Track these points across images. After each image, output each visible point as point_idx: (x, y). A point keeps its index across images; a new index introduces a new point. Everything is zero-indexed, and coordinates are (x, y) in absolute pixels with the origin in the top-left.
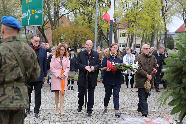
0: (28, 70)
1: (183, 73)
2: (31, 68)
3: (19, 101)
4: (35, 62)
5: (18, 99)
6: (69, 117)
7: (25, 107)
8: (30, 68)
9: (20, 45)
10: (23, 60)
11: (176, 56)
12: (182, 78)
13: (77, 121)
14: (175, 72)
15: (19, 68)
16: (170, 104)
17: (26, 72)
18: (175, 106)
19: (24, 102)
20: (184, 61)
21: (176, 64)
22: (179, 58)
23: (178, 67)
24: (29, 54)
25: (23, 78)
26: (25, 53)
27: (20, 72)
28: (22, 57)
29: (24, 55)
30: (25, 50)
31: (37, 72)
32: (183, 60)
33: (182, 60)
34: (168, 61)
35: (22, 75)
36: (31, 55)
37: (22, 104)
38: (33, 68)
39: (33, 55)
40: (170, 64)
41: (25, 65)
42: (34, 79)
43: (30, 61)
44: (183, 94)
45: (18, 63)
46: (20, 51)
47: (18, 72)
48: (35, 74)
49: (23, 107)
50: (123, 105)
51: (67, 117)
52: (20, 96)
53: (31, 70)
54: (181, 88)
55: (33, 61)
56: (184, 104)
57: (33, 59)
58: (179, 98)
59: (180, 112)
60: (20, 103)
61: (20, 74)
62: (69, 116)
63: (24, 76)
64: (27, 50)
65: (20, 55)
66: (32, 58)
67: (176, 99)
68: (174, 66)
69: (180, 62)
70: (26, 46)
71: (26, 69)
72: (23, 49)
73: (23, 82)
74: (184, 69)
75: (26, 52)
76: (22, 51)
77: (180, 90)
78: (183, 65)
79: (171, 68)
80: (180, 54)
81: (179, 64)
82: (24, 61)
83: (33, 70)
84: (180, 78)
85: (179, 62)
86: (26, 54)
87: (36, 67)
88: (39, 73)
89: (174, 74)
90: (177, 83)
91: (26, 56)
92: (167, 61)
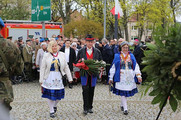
0: (12, 66)
2: (15, 63)
3: (3, 95)
4: (18, 57)
5: (3, 94)
7: (9, 101)
8: (13, 63)
9: (4, 42)
10: (6, 56)
11: (154, 48)
12: (161, 69)
14: (154, 64)
15: (3, 64)
16: (151, 94)
17: (10, 67)
18: (156, 96)
19: (8, 96)
20: (162, 53)
21: (154, 56)
22: (157, 50)
23: (156, 59)
24: (13, 50)
25: (7, 73)
26: (8, 49)
27: (3, 67)
28: (5, 53)
29: (8, 51)
30: (9, 46)
31: (21, 67)
33: (160, 52)
35: (6, 71)
36: (15, 51)
37: (6, 98)
38: (17, 63)
39: (17, 51)
40: (149, 56)
41: (9, 61)
42: (19, 73)
43: (13, 56)
44: (162, 84)
45: (2, 59)
46: (4, 47)
47: (2, 67)
48: (19, 68)
49: (7, 101)
51: (69, 108)
52: (4, 91)
53: (15, 65)
54: (160, 79)
55: (16, 57)
56: (164, 94)
57: (17, 55)
58: (158, 88)
60: (4, 97)
61: (4, 69)
62: (71, 108)
63: (7, 71)
64: (10, 47)
65: (4, 51)
66: (15, 54)
68: (152, 58)
69: (158, 55)
70: (9, 42)
71: (10, 64)
72: (7, 45)
73: (8, 77)
74: (161, 61)
75: (10, 48)
76: (6, 47)
77: (159, 81)
78: (161, 57)
79: (150, 60)
80: (158, 46)
81: (157, 56)
82: (8, 57)
83: (17, 65)
84: (159, 69)
86: (9, 51)
87: (20, 62)
88: (22, 68)
89: (153, 66)
90: (156, 74)
91: (9, 53)
92: (146, 53)
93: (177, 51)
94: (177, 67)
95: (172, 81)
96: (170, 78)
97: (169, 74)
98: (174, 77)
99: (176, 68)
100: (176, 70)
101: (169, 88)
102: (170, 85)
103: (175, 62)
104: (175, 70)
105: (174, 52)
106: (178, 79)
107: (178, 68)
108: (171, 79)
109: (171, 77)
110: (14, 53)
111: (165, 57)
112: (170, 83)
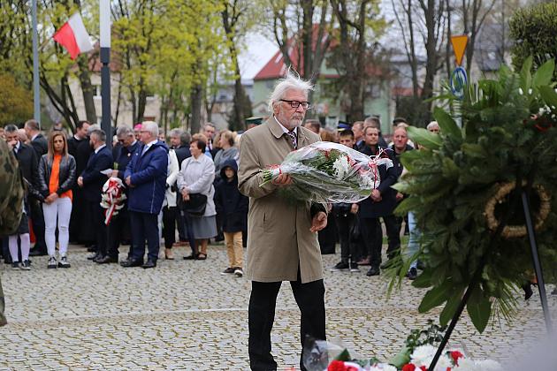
1: (456, 192)
2: (8, 198)
6: (26, 348)
11: (433, 144)
12: (455, 206)
13: (59, 358)
16: (419, 283)
18: (430, 288)
20: (461, 158)
21: (437, 167)
22: (445, 148)
23: (444, 175)
24: (2, 157)
32: (459, 155)
33: (455, 154)
34: (415, 161)
36: (7, 159)
40: (421, 168)
44: (456, 252)
48: (14, 214)
50: (170, 301)
51: (21, 347)
53: (6, 204)
54: (450, 235)
57: (12, 172)
58: (440, 265)
59: (445, 303)
62: (26, 344)
66: (8, 168)
67: (434, 269)
68: (429, 174)
69: (451, 161)
74: (460, 181)
77: (447, 243)
78: (459, 168)
79: (424, 178)
80: (448, 137)
81: (449, 167)
84: (449, 206)
85: (447, 162)
89: (432, 198)
90: (441, 223)
93: (505, 151)
94: (502, 198)
95: (483, 241)
96: (479, 231)
97: (476, 220)
98: (491, 227)
99: (500, 202)
100: (497, 206)
101: (474, 261)
102: (479, 252)
103: (497, 184)
104: (493, 208)
105: (497, 155)
106: (502, 234)
107: (504, 200)
108: (483, 235)
109: (483, 229)
110: (5, 166)
111: (472, 169)
112: (476, 247)
